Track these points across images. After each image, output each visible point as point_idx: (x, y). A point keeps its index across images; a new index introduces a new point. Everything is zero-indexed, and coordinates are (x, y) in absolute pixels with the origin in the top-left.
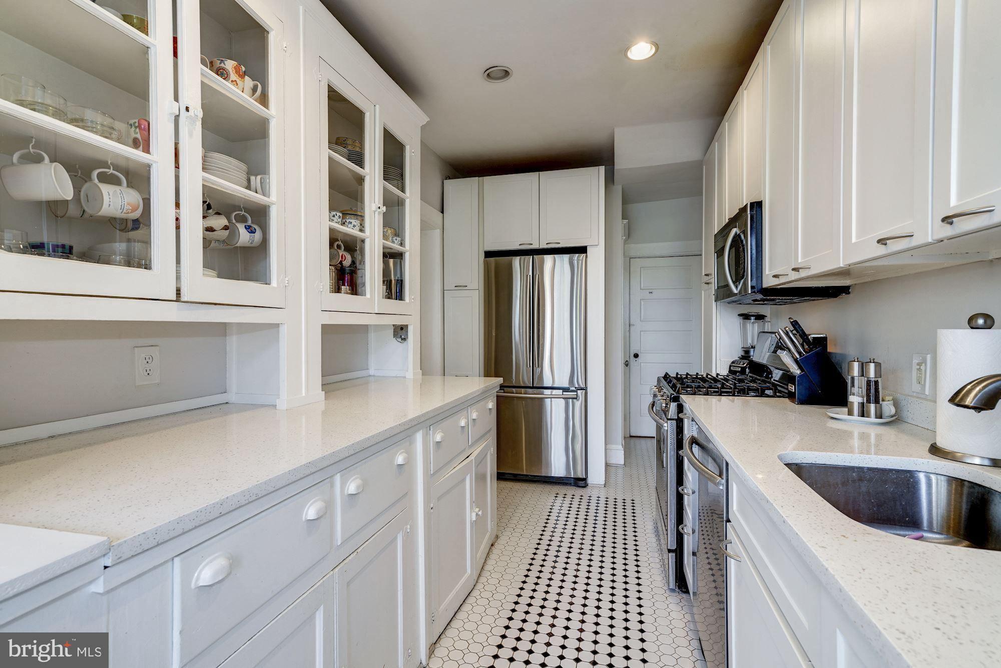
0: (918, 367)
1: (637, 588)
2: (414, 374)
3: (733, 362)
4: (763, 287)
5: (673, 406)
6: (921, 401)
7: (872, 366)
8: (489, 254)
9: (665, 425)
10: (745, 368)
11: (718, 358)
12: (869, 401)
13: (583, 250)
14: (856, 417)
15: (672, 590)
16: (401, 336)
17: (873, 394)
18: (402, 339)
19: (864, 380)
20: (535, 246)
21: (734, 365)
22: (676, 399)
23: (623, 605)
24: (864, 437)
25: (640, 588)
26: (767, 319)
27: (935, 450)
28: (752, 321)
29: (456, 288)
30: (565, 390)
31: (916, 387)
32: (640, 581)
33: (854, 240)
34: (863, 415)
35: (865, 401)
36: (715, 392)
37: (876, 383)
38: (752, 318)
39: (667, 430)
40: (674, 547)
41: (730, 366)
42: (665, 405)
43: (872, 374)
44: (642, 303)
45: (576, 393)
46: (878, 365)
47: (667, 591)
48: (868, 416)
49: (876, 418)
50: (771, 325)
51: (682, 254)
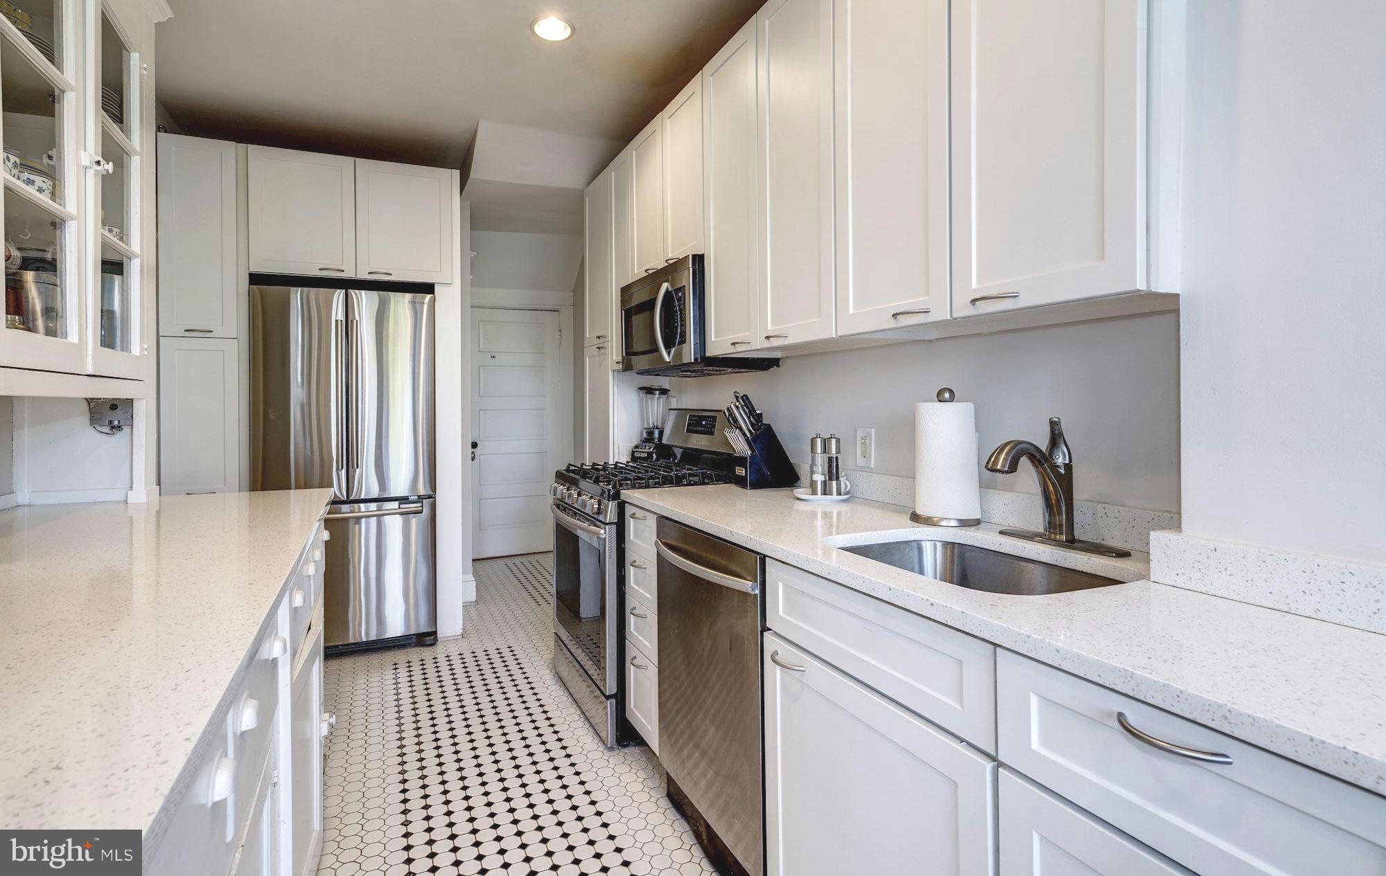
0: (863, 441)
1: (568, 761)
2: (149, 494)
3: (636, 447)
4: (707, 356)
5: (612, 506)
6: (870, 474)
7: (834, 441)
8: (256, 279)
9: (602, 532)
10: (652, 453)
11: (616, 443)
12: (830, 479)
13: (428, 288)
14: (819, 496)
15: (611, 749)
16: (111, 422)
17: (833, 471)
18: (113, 428)
19: (826, 456)
20: (349, 274)
21: (637, 450)
22: (616, 496)
23: (561, 789)
24: (827, 516)
25: (573, 760)
26: (670, 393)
27: (915, 518)
28: (657, 396)
29: (188, 334)
30: (403, 500)
31: (860, 461)
32: (568, 751)
33: (851, 311)
34: (825, 493)
35: (827, 479)
36: (656, 483)
37: (837, 458)
38: (657, 392)
39: (605, 538)
40: (614, 691)
41: (633, 453)
42: (597, 506)
43: (834, 450)
44: (481, 370)
45: (420, 505)
46: (838, 441)
47: (605, 752)
48: (831, 494)
49: (837, 495)
50: (677, 401)
51: (532, 307)
